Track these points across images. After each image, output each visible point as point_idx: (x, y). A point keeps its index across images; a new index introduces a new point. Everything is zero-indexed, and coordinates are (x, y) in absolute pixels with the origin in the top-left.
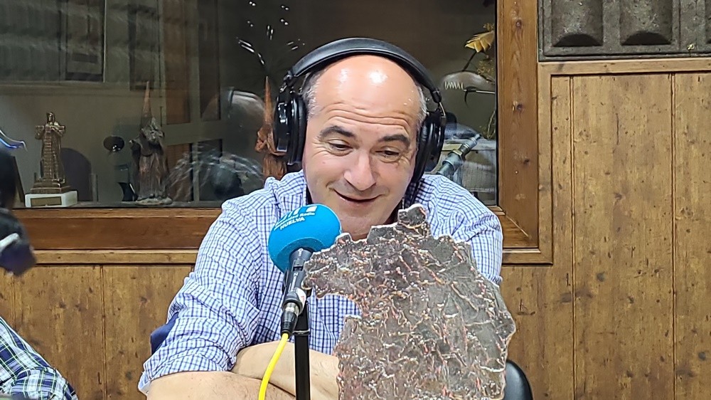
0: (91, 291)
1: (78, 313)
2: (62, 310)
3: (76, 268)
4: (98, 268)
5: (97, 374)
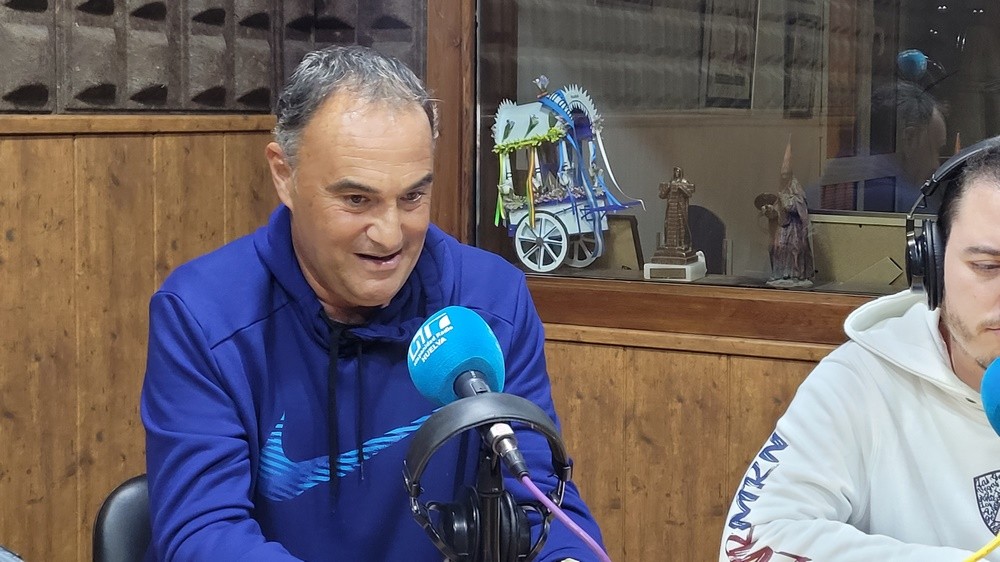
0: (714, 385)
1: (699, 411)
2: (680, 404)
3: (699, 356)
4: (724, 358)
5: (717, 485)
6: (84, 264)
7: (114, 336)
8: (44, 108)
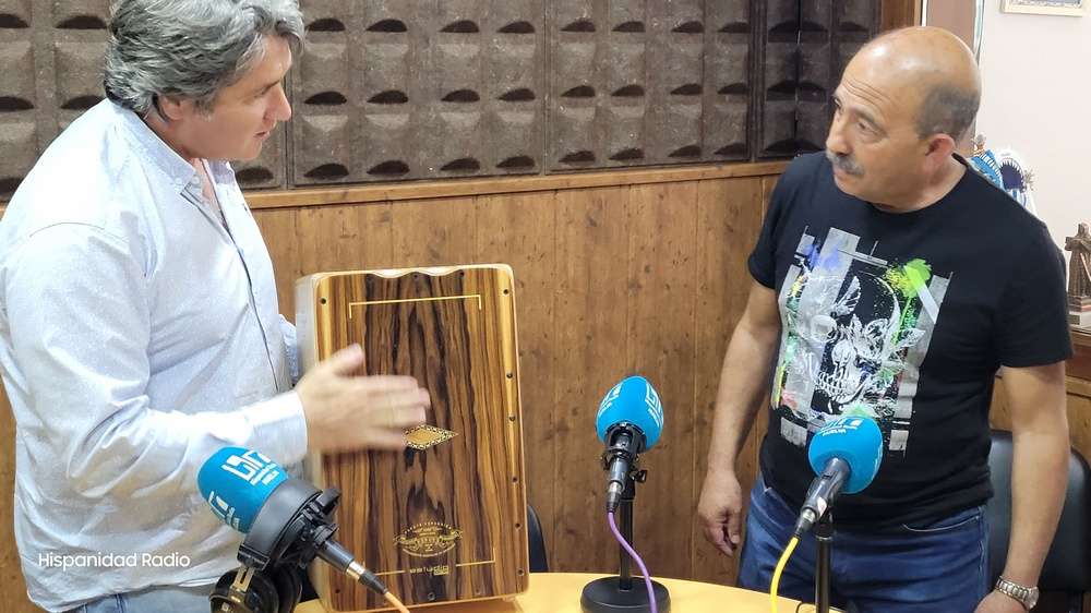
6: (562, 286)
7: (589, 338)
8: (531, 172)
